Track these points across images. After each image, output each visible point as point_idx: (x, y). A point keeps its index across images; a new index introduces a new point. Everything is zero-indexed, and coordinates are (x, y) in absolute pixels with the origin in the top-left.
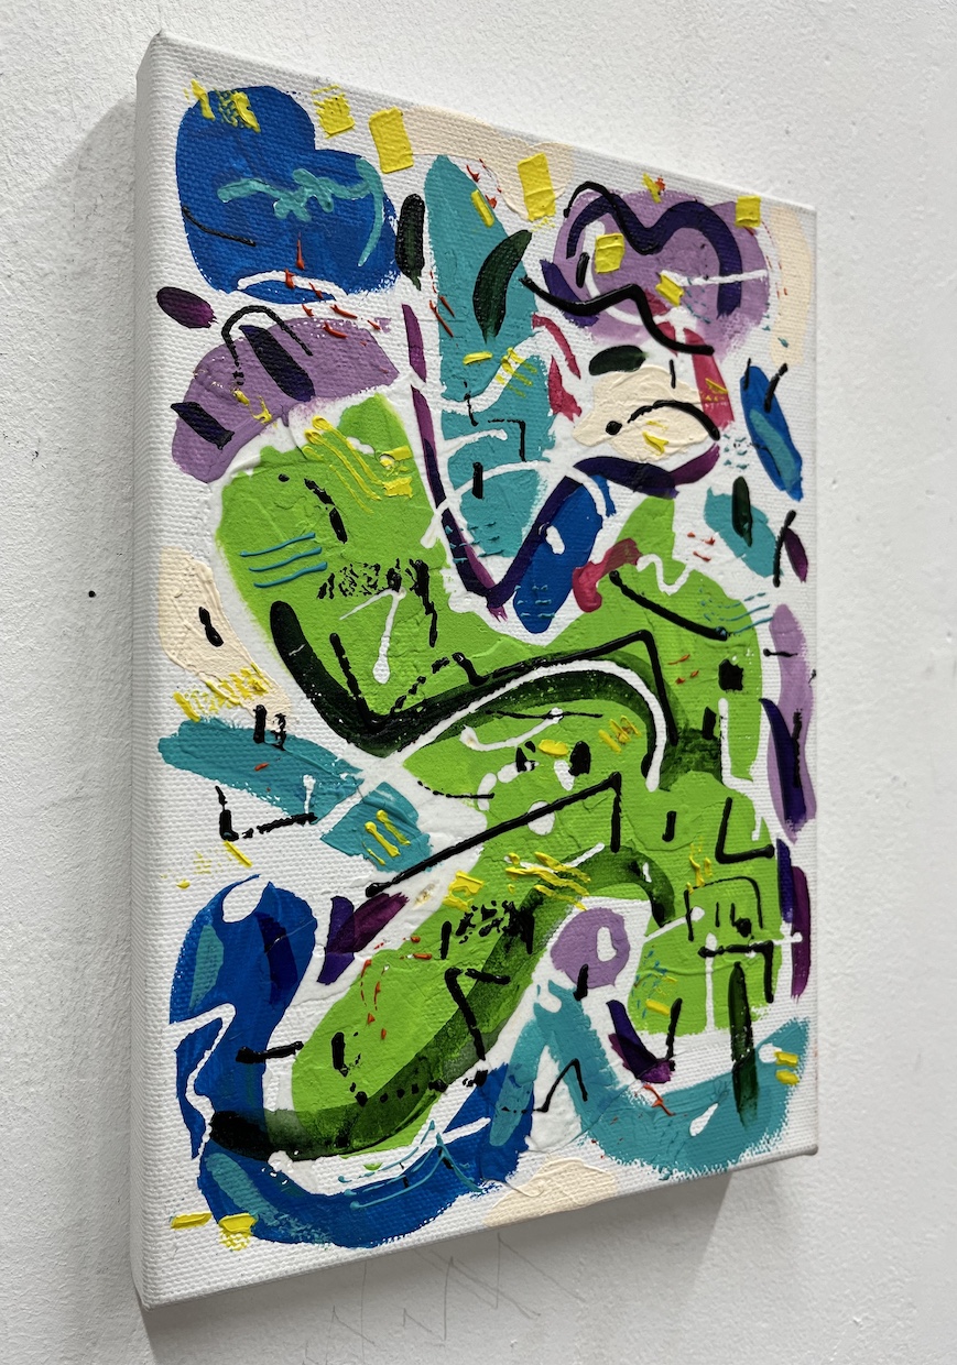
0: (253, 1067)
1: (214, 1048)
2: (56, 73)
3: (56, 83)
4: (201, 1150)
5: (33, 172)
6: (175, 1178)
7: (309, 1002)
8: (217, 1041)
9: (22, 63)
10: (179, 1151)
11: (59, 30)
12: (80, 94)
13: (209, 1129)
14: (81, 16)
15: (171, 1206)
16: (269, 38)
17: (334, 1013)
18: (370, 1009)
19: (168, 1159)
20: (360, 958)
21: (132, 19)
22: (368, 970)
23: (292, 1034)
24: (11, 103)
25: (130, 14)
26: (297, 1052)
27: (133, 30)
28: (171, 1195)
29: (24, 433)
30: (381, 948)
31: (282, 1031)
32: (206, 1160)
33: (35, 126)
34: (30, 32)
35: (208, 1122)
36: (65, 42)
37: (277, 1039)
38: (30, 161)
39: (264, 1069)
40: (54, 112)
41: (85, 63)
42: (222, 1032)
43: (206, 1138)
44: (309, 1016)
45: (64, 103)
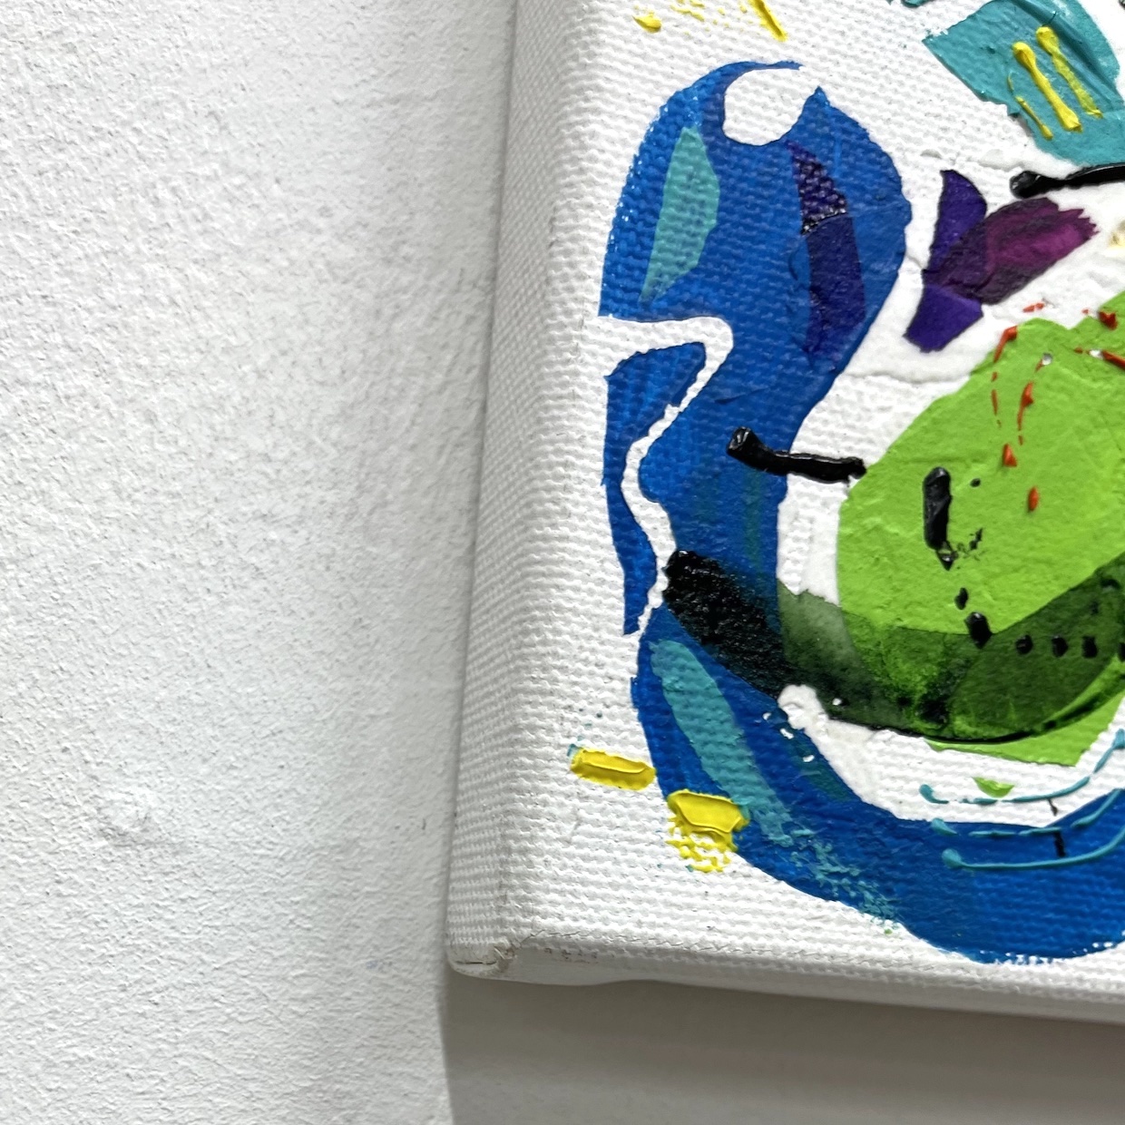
0: (759, 477)
1: (685, 403)
4: (643, 621)
6: (586, 662)
7: (883, 380)
8: (692, 392)
10: (598, 604)
13: (662, 582)
15: (575, 722)
17: (936, 418)
18: (1009, 435)
19: (574, 611)
20: (994, 320)
22: (1010, 350)
23: (845, 438)
26: (854, 481)
28: (575, 697)
30: (1036, 315)
31: (826, 422)
32: (652, 646)
35: (662, 563)
37: (815, 437)
39: (782, 492)
42: (704, 376)
43: (655, 600)
44: (883, 409)
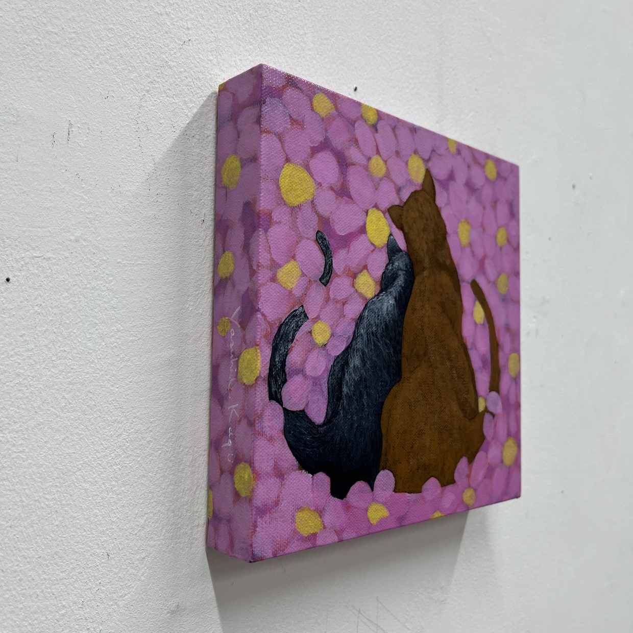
2: (211, 42)
3: (211, 47)
5: (202, 88)
9: (198, 35)
11: (212, 21)
12: (221, 53)
14: (220, 15)
16: (291, 33)
21: (240, 19)
24: (194, 54)
25: (239, 16)
27: (240, 24)
29: (199, 211)
33: (203, 66)
34: (200, 20)
36: (214, 27)
38: (202, 83)
40: (211, 61)
41: (223, 38)
45: (214, 57)
